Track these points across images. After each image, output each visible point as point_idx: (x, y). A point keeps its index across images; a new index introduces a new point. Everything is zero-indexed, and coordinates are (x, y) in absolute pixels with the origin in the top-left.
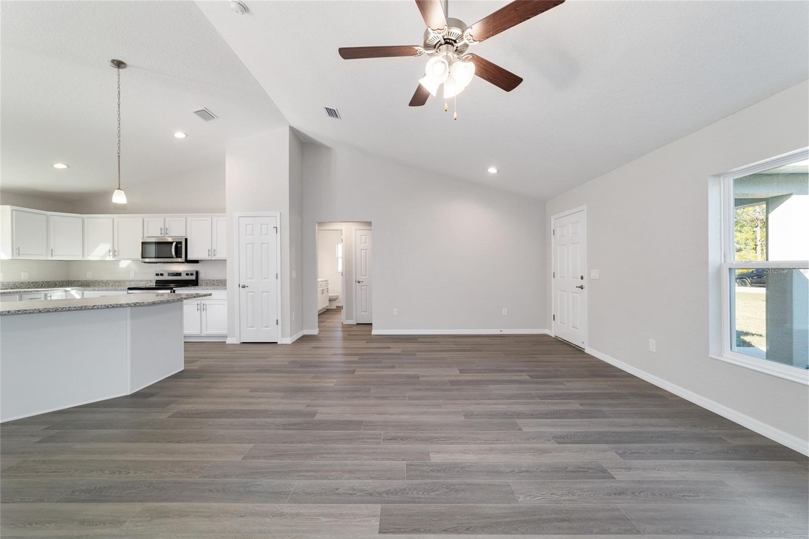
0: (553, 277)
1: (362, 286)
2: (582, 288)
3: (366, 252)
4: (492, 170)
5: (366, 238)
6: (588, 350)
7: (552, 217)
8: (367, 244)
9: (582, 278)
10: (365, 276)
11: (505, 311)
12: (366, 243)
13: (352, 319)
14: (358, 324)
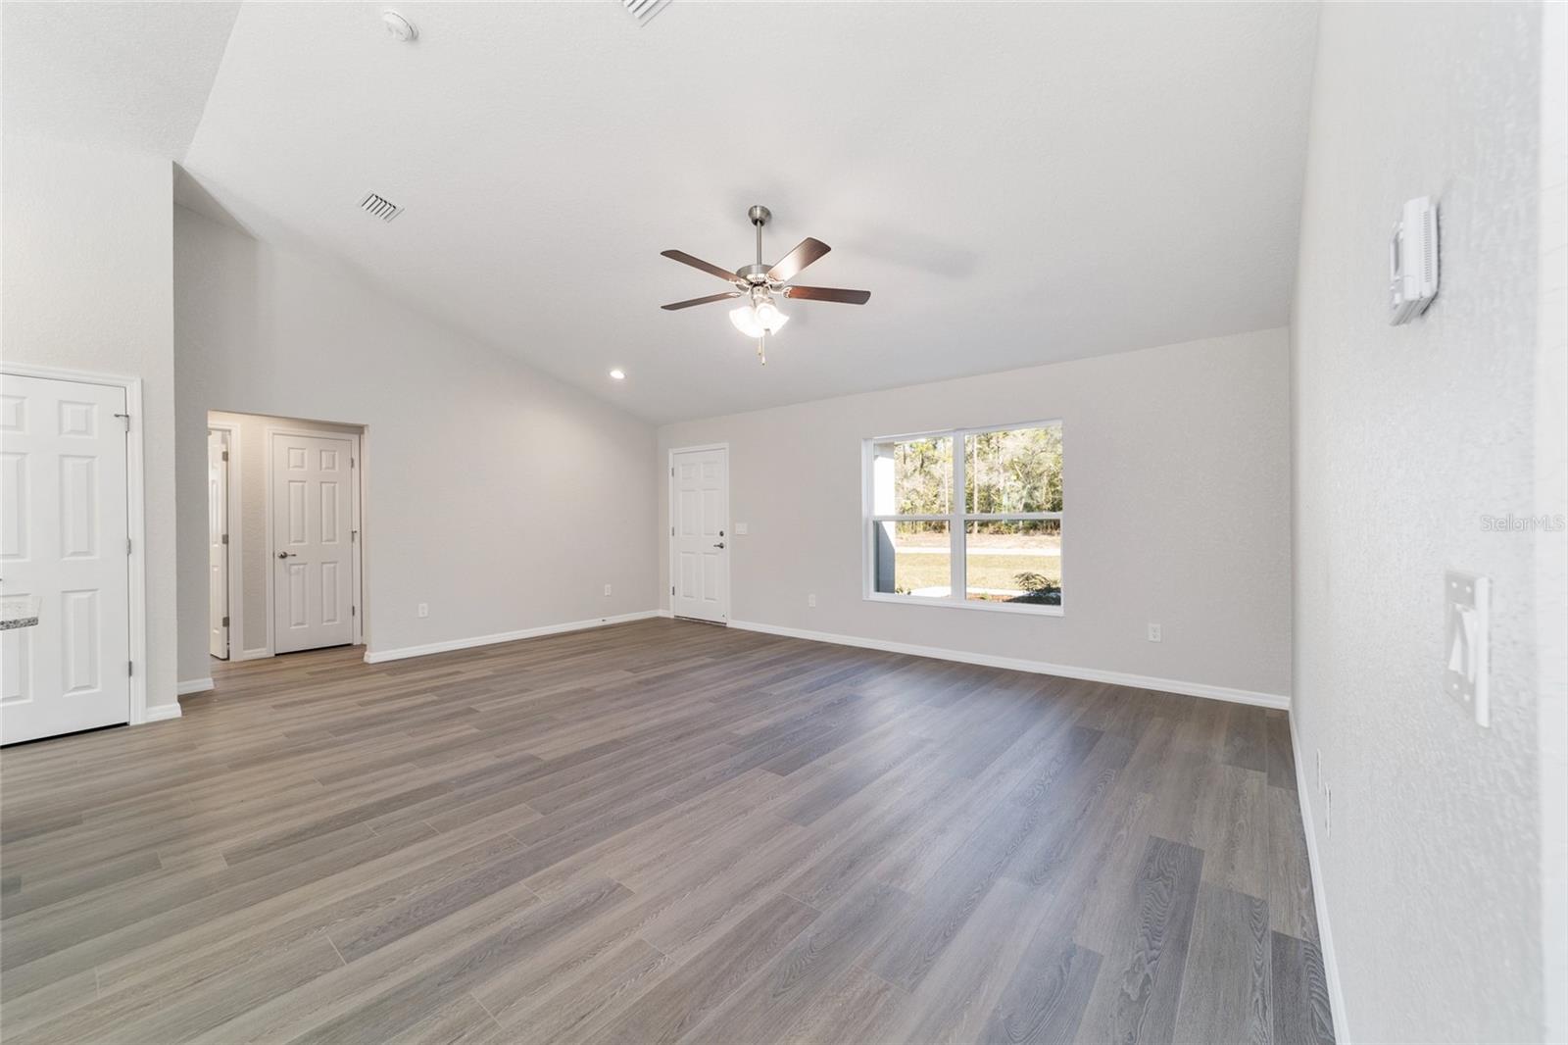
0: (671, 536)
1: (291, 565)
2: (722, 547)
3: (303, 486)
4: (617, 374)
5: (303, 454)
6: (732, 624)
7: (670, 450)
8: (306, 469)
9: (722, 534)
10: (302, 541)
11: (608, 589)
12: (302, 467)
13: (263, 645)
14: (277, 655)
